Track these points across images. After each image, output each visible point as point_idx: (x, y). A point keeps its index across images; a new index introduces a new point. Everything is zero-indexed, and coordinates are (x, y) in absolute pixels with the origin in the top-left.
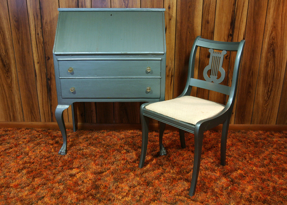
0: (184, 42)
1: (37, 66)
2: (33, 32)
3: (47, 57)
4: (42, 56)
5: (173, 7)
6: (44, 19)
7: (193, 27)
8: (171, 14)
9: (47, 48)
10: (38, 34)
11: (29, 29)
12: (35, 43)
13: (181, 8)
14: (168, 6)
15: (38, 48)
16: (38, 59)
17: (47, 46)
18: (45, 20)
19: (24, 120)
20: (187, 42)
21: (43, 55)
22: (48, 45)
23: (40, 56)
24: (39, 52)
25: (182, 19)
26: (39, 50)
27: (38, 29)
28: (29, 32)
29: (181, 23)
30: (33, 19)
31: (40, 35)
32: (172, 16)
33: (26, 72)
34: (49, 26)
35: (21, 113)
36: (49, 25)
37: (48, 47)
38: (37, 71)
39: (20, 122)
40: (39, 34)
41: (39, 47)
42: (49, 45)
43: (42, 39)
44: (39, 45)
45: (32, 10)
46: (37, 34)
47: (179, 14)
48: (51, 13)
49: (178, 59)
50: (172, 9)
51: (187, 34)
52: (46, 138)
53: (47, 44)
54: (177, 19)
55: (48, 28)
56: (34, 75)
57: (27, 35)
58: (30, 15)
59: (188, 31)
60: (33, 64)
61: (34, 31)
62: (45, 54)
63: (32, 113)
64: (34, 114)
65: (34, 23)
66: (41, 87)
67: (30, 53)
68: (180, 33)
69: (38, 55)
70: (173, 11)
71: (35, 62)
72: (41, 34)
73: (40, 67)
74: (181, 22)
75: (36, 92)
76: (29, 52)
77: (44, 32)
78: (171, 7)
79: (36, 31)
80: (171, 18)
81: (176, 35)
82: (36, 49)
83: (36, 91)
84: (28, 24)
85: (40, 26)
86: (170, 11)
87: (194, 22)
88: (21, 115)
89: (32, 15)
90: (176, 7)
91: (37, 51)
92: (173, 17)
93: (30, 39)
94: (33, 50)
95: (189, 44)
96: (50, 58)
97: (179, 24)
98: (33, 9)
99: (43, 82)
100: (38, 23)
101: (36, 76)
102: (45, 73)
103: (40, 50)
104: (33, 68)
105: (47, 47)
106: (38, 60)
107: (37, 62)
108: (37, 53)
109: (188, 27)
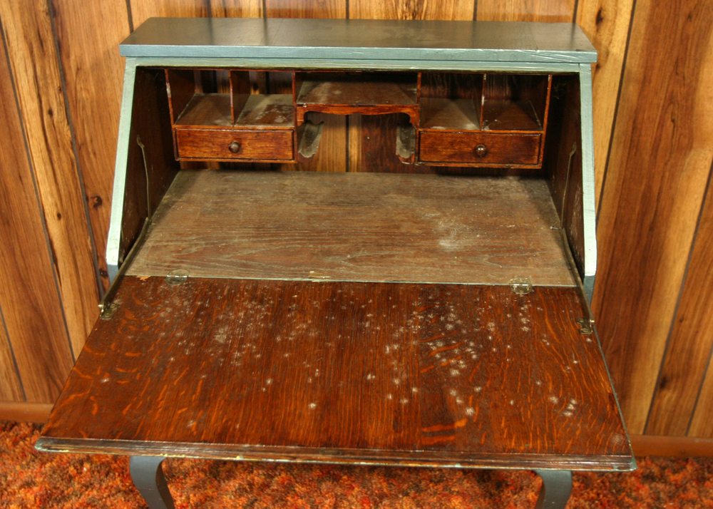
0: (647, 158)
1: (55, 229)
2: (30, 105)
3: (93, 198)
4: (74, 191)
5: (615, 18)
6: (68, 57)
7: (693, 100)
8: (604, 43)
9: (87, 164)
10: (50, 113)
11: (12, 93)
12: (43, 144)
13: (651, 20)
14: (595, 11)
15: (56, 166)
16: (59, 204)
17: (89, 157)
18: (72, 57)
19: (24, 398)
20: (655, 158)
21: (76, 188)
22: (92, 156)
23: (62, 192)
24: (59, 177)
25: (647, 67)
26: (58, 172)
27: (47, 94)
28: (13, 103)
29: (645, 82)
30: (27, 53)
31: (59, 116)
32: (608, 53)
33: (17, 247)
34: (92, 83)
35: (13, 375)
36: (91, 78)
37: (94, 160)
38: (58, 245)
39: (10, 402)
40: (55, 113)
41: (60, 158)
42: (95, 154)
43: (69, 133)
44: (59, 155)
45: (18, 17)
46: (45, 112)
47: (640, 43)
48: (98, 32)
49: (613, 221)
50: (609, 24)
51: (661, 125)
52: (104, 486)
53: (90, 150)
54: (627, 65)
55: (87, 91)
56: (49, 258)
57: (7, 117)
58: (10, 36)
59: (668, 116)
60: (40, 220)
61: (32, 99)
62: (84, 186)
63: (52, 378)
64: (58, 381)
65: (30, 71)
66: (75, 298)
67: (25, 181)
68: (634, 122)
69: (58, 190)
70: (613, 34)
71: (47, 211)
72: (63, 112)
73: (68, 230)
74: (645, 78)
75: (60, 313)
76: (20, 177)
77: (75, 107)
78: (609, 14)
79: (40, 102)
80: (602, 64)
81: (616, 130)
82: (49, 167)
83: (59, 310)
84: (8, 74)
85: (57, 83)
86: (602, 32)
87: (697, 80)
88: (13, 381)
89: (22, 38)
90: (628, 17)
91: (50, 173)
92: (611, 59)
93: (20, 130)
94: (37, 170)
95: (666, 164)
96: (104, 201)
97: (632, 90)
98: (22, 15)
99: (82, 280)
100: (48, 72)
101: (55, 260)
102: (90, 253)
103: (63, 171)
104: (43, 234)
105: (91, 162)
106: (56, 205)
107: (55, 214)
108: (52, 180)
109: (671, 99)
